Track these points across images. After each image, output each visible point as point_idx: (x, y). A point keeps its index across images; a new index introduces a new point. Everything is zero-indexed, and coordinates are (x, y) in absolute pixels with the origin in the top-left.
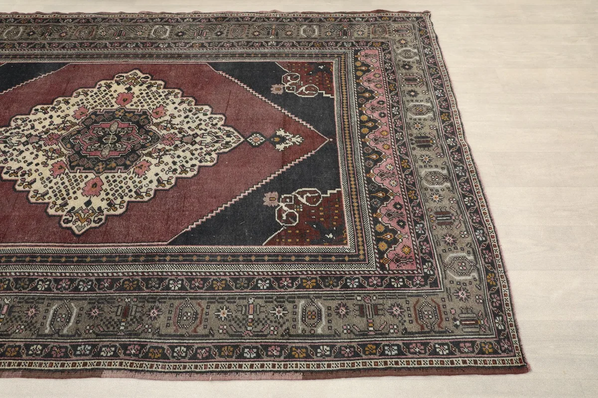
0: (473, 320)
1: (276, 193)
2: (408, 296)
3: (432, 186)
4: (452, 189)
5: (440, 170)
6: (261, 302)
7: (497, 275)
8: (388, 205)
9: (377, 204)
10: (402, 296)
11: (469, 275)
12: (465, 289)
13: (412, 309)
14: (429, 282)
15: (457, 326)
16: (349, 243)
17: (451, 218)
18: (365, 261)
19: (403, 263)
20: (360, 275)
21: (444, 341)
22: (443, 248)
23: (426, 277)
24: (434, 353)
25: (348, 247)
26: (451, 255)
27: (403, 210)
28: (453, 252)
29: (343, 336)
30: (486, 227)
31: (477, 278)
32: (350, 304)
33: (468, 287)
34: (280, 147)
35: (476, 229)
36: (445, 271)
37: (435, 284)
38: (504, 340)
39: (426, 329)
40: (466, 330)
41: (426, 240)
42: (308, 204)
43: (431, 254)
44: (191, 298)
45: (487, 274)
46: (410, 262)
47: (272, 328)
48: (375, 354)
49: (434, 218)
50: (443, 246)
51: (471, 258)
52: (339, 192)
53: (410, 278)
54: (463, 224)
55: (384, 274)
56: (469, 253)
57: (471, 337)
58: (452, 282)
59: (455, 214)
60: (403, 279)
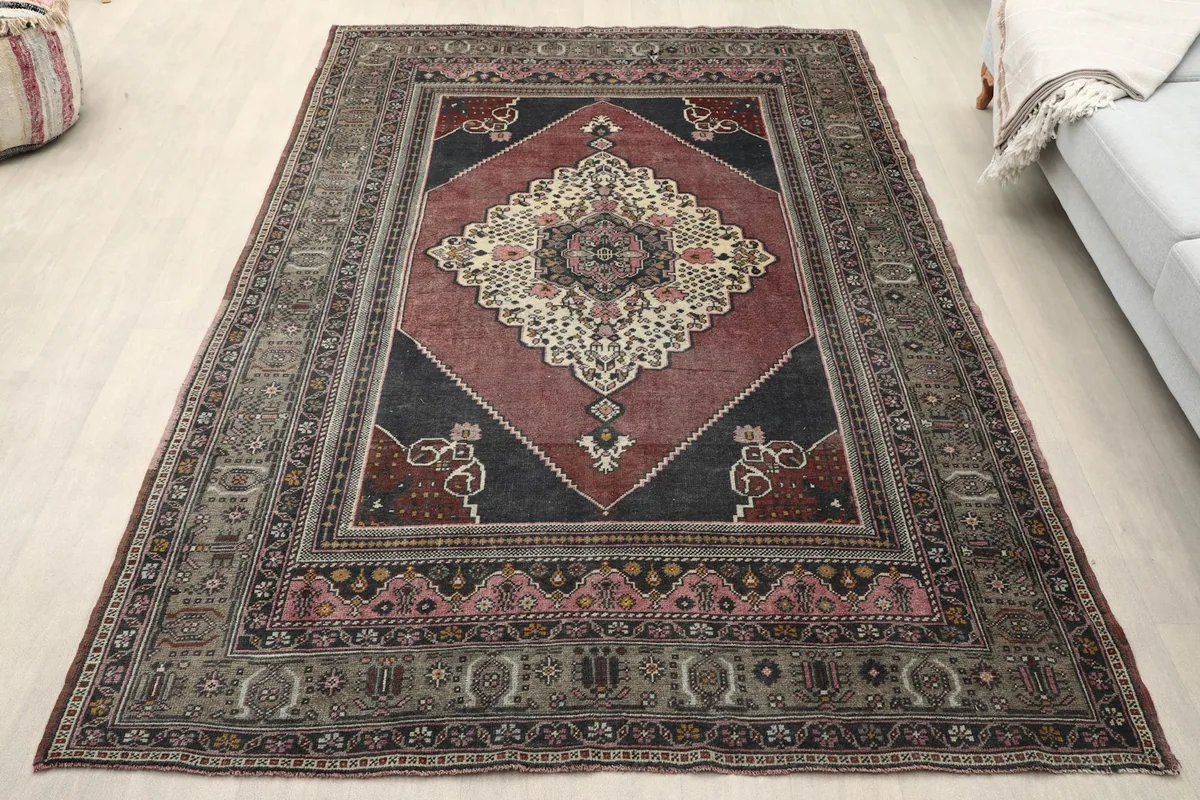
0: (157, 693)
1: (477, 437)
2: (233, 604)
3: (470, 671)
4: (457, 706)
5: (513, 692)
6: (279, 425)
7: (232, 753)
8: (431, 592)
9: (435, 573)
10: (236, 594)
11: (246, 704)
12: (220, 692)
13: (210, 605)
14: (252, 635)
15: (156, 665)
16: (358, 529)
17: (381, 693)
18: (316, 548)
19: (300, 600)
20: (291, 540)
21: (136, 643)
22: (315, 668)
23: (263, 633)
24: (123, 626)
25: (349, 527)
26: (297, 681)
27: (415, 613)
28: (301, 684)
29: (193, 515)
30: (348, 758)
31: (236, 716)
32: (245, 525)
33: (222, 698)
34: (587, 441)
35: (347, 736)
36: (266, 664)
37: (244, 644)
38: (102, 737)
39: (166, 621)
40: (144, 680)
41: (339, 643)
42: (450, 477)
43: (306, 646)
44: (304, 359)
45: (239, 736)
46: (299, 613)
47: (233, 438)
48: (151, 550)
49: (387, 663)
50: (320, 669)
51: (283, 713)
52: (473, 520)
53: (267, 609)
54: (364, 713)
55: (286, 573)
56: (294, 711)
57: (129, 686)
58: (240, 672)
59: (391, 703)
60: (267, 599)
